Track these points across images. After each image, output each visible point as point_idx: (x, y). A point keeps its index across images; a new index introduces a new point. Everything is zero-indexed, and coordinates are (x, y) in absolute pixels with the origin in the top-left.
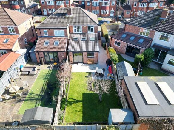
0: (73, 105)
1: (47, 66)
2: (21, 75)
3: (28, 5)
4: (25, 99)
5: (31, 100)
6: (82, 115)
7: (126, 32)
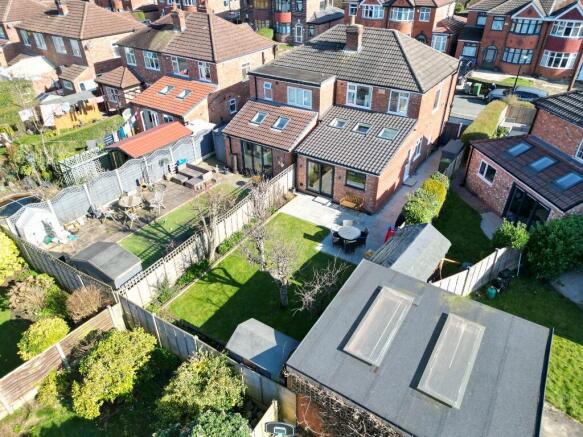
0: (213, 286)
1: (240, 178)
2: (173, 180)
3: (315, 14)
4: (139, 230)
5: (146, 237)
6: (210, 314)
7: (534, 138)
